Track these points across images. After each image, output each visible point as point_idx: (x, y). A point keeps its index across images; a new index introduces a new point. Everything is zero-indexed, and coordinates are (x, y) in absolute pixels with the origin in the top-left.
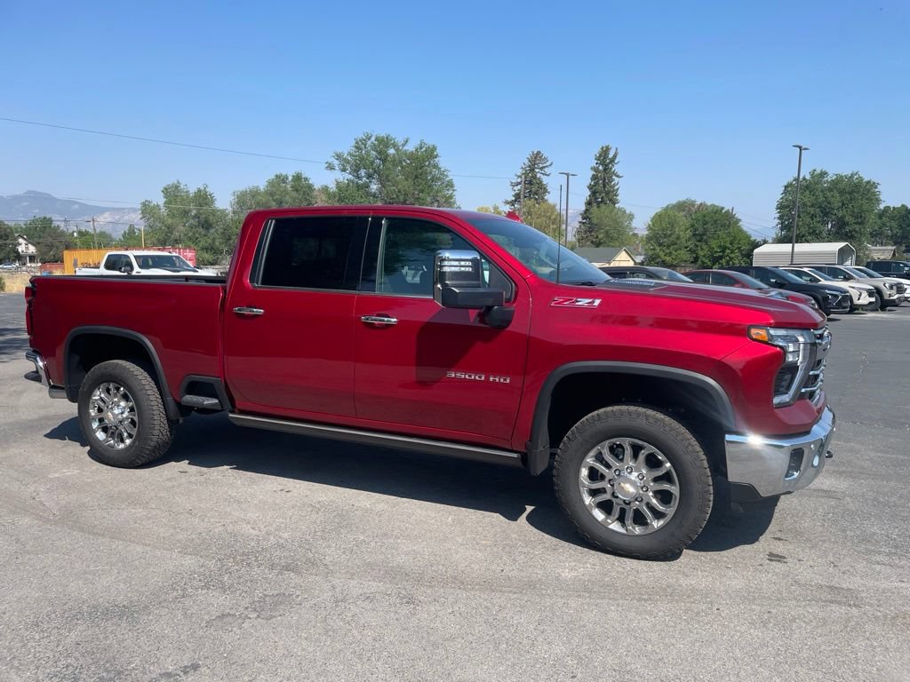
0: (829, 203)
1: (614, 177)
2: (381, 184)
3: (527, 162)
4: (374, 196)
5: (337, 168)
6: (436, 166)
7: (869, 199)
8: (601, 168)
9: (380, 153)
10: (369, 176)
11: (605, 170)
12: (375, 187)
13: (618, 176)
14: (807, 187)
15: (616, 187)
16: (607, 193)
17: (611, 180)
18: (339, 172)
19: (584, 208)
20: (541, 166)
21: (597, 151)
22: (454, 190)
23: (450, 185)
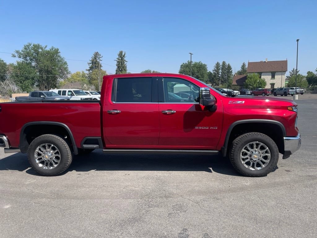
0: (194, 71)
1: (125, 62)
2: (37, 62)
3: (93, 56)
4: (34, 67)
5: (17, 56)
6: (59, 56)
7: (204, 70)
8: (120, 58)
9: (36, 51)
10: (31, 60)
11: (122, 59)
12: (34, 64)
13: (126, 61)
14: (187, 66)
15: (126, 65)
16: (123, 67)
17: (124, 63)
18: (18, 58)
19: (115, 72)
20: (99, 57)
21: (118, 53)
22: (67, 65)
23: (66, 63)
